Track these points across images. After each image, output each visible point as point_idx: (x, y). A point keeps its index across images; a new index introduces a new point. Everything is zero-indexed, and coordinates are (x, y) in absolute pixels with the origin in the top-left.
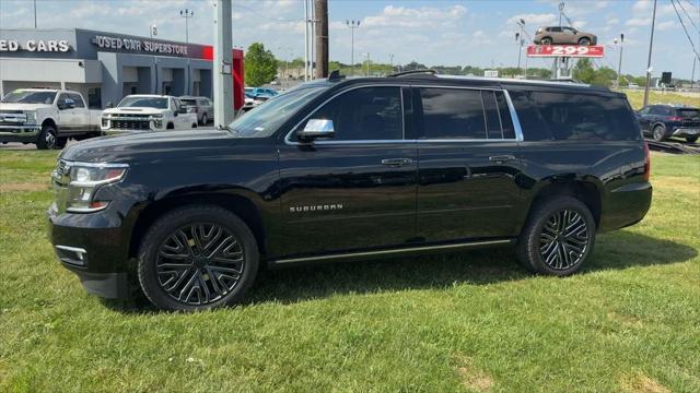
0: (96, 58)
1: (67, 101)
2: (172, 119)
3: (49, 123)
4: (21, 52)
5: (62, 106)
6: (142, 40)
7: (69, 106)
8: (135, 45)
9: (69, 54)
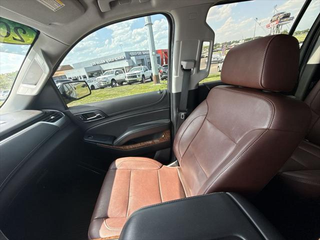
0: (130, 59)
1: (117, 72)
2: (144, 73)
3: (113, 80)
4: (115, 61)
5: (116, 74)
6: (142, 52)
7: (118, 74)
8: (140, 53)
9: (125, 59)
